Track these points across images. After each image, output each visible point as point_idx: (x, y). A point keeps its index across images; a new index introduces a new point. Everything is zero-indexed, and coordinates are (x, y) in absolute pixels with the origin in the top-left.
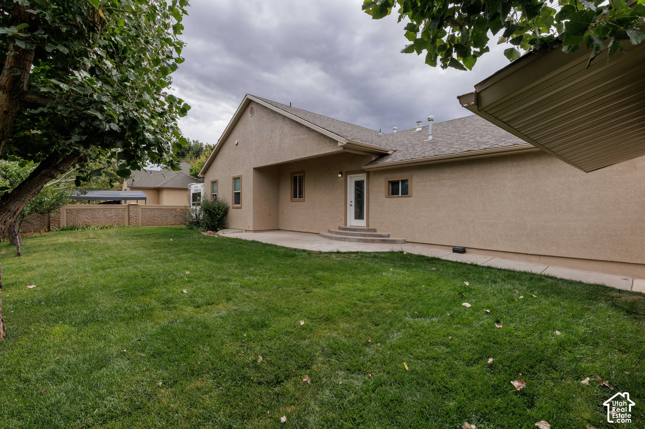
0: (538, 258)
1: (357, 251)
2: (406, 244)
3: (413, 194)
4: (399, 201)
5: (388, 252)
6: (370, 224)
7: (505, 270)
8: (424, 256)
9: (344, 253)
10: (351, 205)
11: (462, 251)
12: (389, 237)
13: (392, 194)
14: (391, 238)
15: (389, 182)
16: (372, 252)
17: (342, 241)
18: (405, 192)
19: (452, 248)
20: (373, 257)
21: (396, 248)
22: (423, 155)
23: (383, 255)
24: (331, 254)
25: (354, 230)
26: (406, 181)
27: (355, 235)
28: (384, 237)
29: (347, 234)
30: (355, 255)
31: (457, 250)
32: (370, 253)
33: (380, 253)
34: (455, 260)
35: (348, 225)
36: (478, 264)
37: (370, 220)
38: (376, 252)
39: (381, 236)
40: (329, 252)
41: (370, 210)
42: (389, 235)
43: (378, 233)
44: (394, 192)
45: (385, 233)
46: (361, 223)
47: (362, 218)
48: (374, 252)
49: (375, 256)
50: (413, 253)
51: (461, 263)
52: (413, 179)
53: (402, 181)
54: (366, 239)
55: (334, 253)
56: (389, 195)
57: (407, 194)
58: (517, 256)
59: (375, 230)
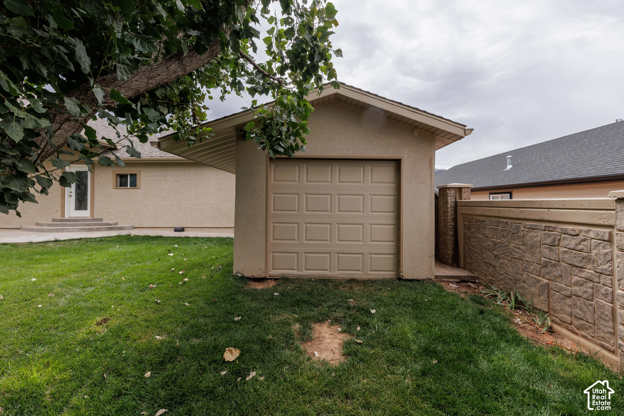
0: (228, 229)
1: (80, 237)
2: (134, 230)
3: (141, 186)
4: (127, 192)
5: (115, 236)
6: (95, 214)
7: (206, 238)
8: (149, 236)
9: (65, 241)
10: (71, 196)
11: (182, 230)
12: (117, 225)
13: (121, 185)
14: (118, 226)
15: (117, 175)
16: (98, 238)
17: (58, 232)
18: (134, 184)
19: (174, 229)
20: (98, 241)
21: (124, 233)
22: (150, 155)
23: (109, 239)
24: (46, 243)
25: (75, 220)
26: (135, 175)
27: (77, 225)
28: (111, 225)
29: (66, 225)
30: (78, 241)
31: (176, 230)
32: (96, 238)
33: (107, 237)
34: (174, 236)
35: (67, 216)
36: (190, 236)
37: (95, 210)
38: (102, 237)
39: (108, 224)
40: (44, 242)
41: (95, 201)
42: (117, 223)
43: (104, 222)
44: (123, 184)
45: (112, 222)
46: (85, 214)
47: (86, 209)
48: (100, 238)
49: (101, 240)
50: (140, 235)
51: (178, 237)
52: (141, 174)
53: (131, 175)
54: (90, 228)
55: (51, 241)
56: (117, 186)
57: (136, 186)
58: (217, 229)
59: (101, 220)
